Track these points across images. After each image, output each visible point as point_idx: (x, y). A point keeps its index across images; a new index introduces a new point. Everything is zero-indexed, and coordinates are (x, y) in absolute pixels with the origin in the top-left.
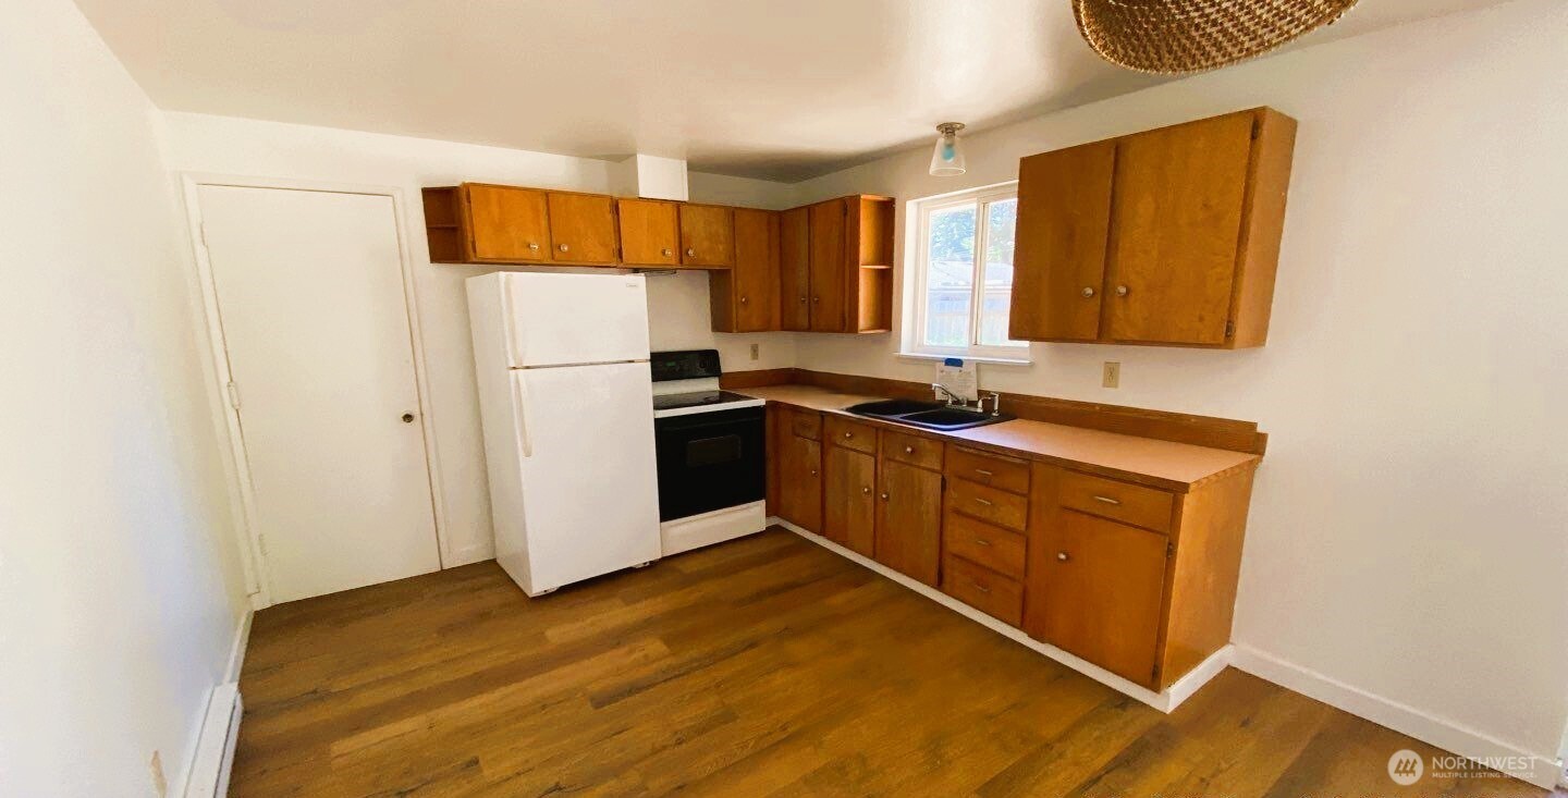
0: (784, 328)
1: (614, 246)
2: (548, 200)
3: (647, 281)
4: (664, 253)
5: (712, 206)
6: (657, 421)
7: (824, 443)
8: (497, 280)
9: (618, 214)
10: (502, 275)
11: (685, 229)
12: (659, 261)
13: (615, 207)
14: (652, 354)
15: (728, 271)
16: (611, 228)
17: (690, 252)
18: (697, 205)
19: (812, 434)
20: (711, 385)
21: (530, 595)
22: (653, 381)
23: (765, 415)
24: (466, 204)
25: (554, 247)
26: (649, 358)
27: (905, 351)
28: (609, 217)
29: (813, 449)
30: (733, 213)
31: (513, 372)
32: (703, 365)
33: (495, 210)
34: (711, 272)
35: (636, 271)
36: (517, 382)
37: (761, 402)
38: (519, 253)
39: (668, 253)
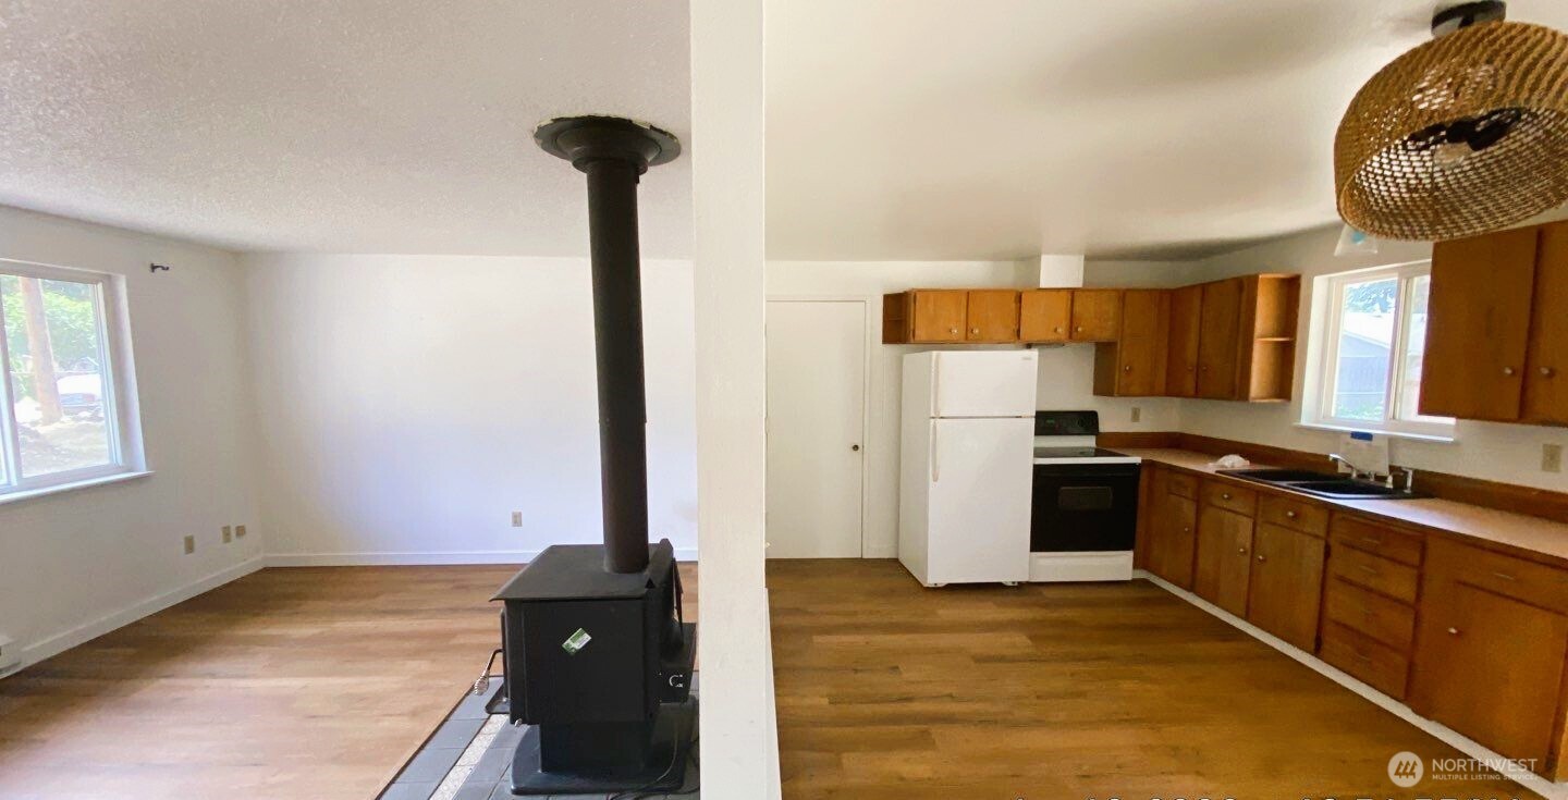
0: (1169, 393)
1: (1015, 327)
2: (969, 297)
3: (1039, 356)
4: (1056, 330)
5: (1105, 290)
6: (1035, 466)
7: (1201, 503)
8: (931, 356)
9: (1020, 302)
10: (935, 353)
11: (1077, 308)
12: (1052, 337)
13: (1019, 298)
14: (1037, 413)
15: (1115, 344)
16: (1013, 314)
17: (1080, 329)
18: (1089, 290)
19: (1189, 493)
20: (1089, 442)
21: (926, 585)
22: (1036, 434)
23: (1139, 473)
24: (912, 304)
25: (968, 330)
26: (1034, 414)
27: (1305, 421)
28: (1013, 305)
29: (1188, 509)
30: (1123, 295)
31: (932, 420)
32: (1082, 424)
33: (931, 306)
34: (1097, 344)
35: (1029, 346)
36: (935, 427)
37: (1137, 460)
38: (943, 336)
39: (1060, 330)
